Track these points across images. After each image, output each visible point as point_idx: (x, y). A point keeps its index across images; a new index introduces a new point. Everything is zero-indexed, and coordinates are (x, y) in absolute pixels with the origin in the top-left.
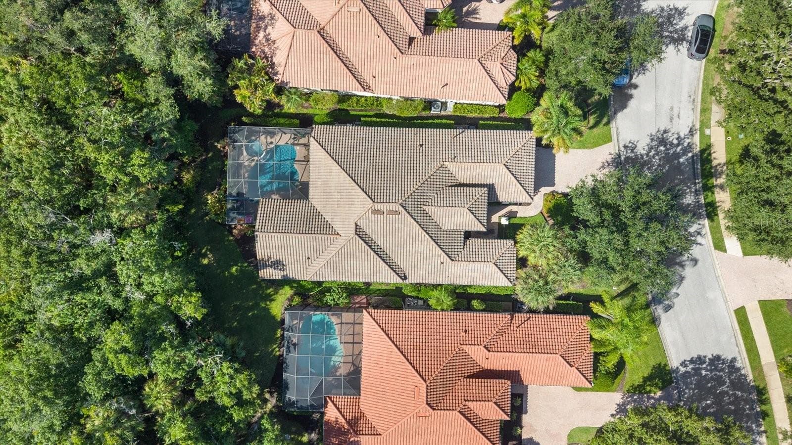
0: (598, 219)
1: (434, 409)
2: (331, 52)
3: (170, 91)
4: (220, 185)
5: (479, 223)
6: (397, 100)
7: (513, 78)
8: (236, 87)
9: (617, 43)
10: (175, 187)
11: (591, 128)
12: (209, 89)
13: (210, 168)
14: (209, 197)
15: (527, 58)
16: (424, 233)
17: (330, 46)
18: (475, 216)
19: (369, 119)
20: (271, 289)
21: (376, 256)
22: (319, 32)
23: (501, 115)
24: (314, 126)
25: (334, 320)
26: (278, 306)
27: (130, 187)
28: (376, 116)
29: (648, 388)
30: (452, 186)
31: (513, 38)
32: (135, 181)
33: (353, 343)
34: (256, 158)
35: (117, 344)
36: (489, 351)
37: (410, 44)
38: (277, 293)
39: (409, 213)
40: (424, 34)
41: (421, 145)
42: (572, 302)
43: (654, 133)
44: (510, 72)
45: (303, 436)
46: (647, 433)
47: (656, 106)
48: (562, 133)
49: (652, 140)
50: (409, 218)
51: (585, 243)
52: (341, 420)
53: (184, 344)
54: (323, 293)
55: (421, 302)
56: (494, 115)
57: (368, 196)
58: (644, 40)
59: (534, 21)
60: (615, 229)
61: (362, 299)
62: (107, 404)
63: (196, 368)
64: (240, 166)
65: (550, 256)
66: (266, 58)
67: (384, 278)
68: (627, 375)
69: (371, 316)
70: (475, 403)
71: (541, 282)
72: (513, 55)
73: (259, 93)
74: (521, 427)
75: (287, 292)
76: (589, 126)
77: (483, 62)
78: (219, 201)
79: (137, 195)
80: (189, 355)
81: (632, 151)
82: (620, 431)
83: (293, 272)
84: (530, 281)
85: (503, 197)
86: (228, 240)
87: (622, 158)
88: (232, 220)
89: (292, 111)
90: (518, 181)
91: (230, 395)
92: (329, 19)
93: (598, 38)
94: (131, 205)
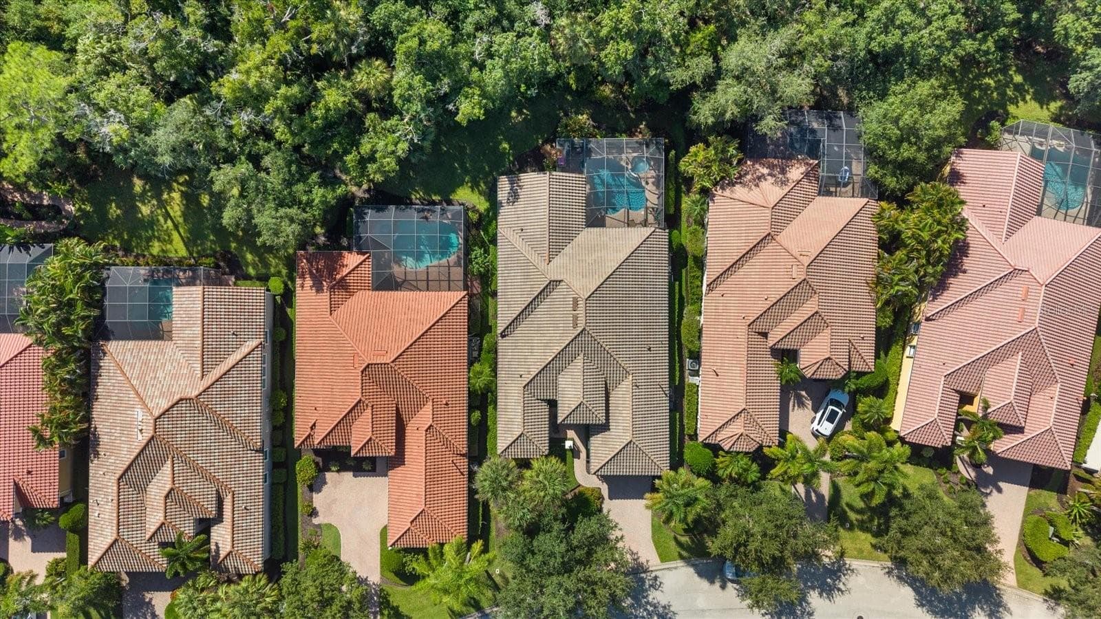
0: (575, 543)
1: (362, 372)
2: (748, 248)
3: (698, 80)
4: (598, 128)
5: (565, 415)
6: (699, 321)
7: (726, 448)
8: (708, 145)
9: (767, 558)
10: (596, 78)
11: (675, 538)
12: (702, 119)
13: (617, 116)
14: (585, 116)
15: (750, 463)
16: (554, 355)
17: (755, 246)
18: (574, 411)
19: (677, 291)
20: (484, 187)
21: (527, 303)
22: (769, 234)
23: (686, 437)
24: (667, 231)
25: (453, 258)
26: (466, 196)
27: (594, 37)
28: (681, 298)
29: (386, 612)
30: (606, 384)
31: (770, 447)
32: (601, 43)
33: (428, 280)
34: (630, 167)
35: (429, 36)
36: (426, 431)
37: (759, 333)
38: (480, 194)
39: (576, 338)
40: (771, 348)
41: (649, 349)
42: (481, 522)
43: (672, 609)
44: (733, 444)
45: (322, 227)
46: (341, 607)
47: (703, 611)
48: (667, 500)
49: (664, 607)
50: (570, 339)
51: (549, 531)
52: (345, 271)
53: (429, 102)
54: (483, 245)
55: (475, 354)
56: (686, 429)
57: (593, 293)
58: (772, 589)
59: (789, 468)
60: (566, 559)
61: (477, 288)
62: (361, 23)
63: (401, 114)
64: (621, 151)
65: (534, 492)
66: (740, 177)
67: (504, 313)
68: (400, 588)
69: (461, 300)
70: (370, 417)
71: (505, 484)
72: (752, 447)
73: (701, 171)
74: (338, 471)
75: (482, 205)
76: (678, 536)
77: (743, 415)
78: (582, 128)
79: (586, 45)
80: (416, 106)
81: (651, 586)
82: (342, 578)
83: (506, 214)
84: (505, 472)
85: (595, 441)
86: (537, 139)
87: (643, 575)
88: (561, 145)
89: (683, 206)
90: (614, 457)
91: (374, 152)
92: (783, 244)
93: (771, 537)
94: (575, 38)
